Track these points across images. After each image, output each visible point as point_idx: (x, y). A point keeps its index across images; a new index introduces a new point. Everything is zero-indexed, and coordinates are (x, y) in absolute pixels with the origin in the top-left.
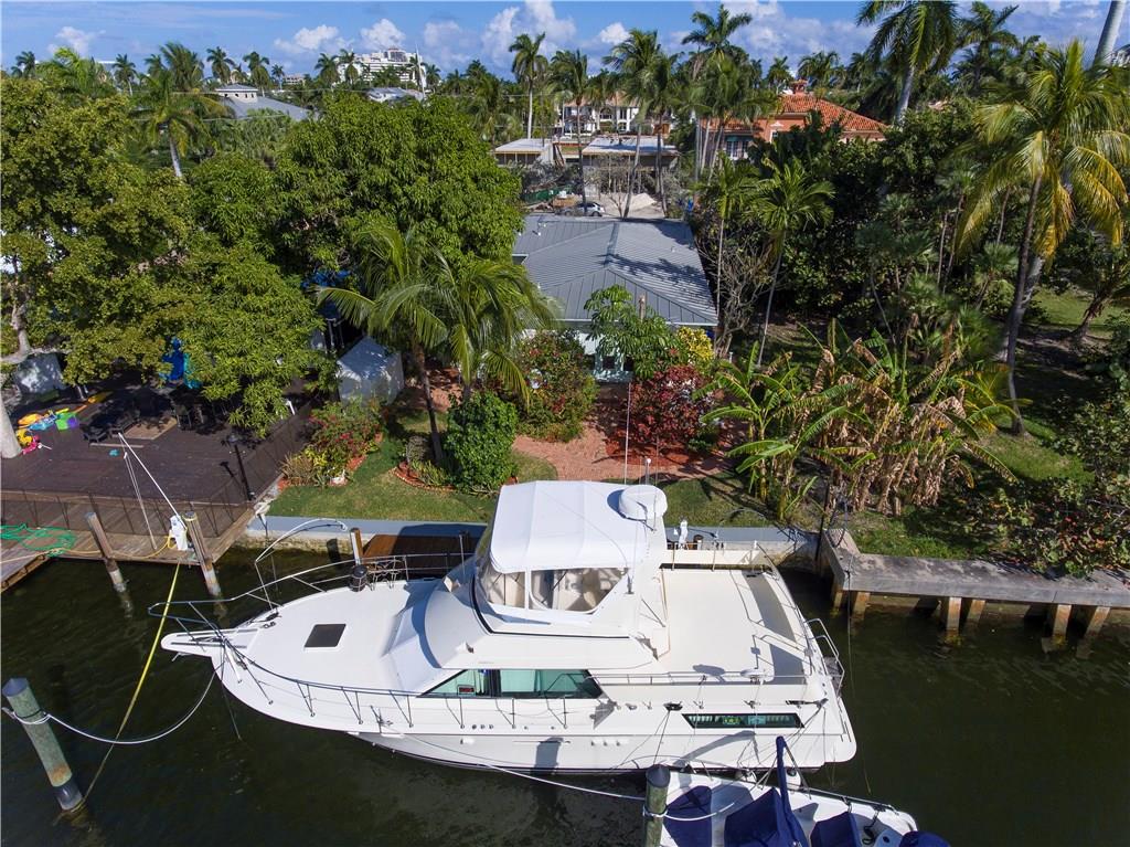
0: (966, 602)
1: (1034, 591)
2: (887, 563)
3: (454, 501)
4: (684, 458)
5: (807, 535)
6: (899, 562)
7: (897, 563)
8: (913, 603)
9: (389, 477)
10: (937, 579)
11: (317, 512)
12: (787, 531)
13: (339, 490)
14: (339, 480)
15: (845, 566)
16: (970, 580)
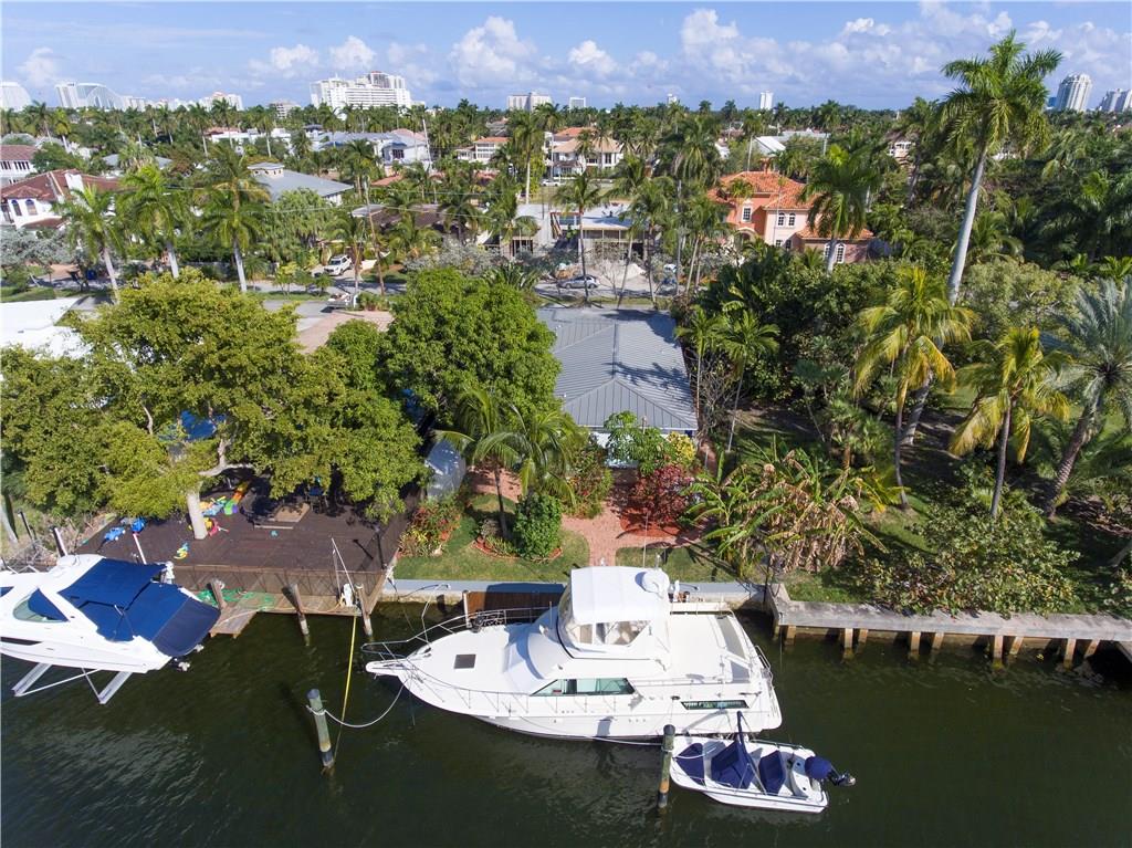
0: (856, 632)
1: (896, 624)
2: (806, 607)
3: (520, 566)
4: (676, 531)
5: (758, 588)
6: (814, 606)
7: (813, 607)
8: (825, 632)
9: (470, 548)
10: (836, 617)
11: (427, 575)
12: (745, 585)
13: (438, 559)
14: (437, 552)
15: (779, 610)
16: (857, 617)
